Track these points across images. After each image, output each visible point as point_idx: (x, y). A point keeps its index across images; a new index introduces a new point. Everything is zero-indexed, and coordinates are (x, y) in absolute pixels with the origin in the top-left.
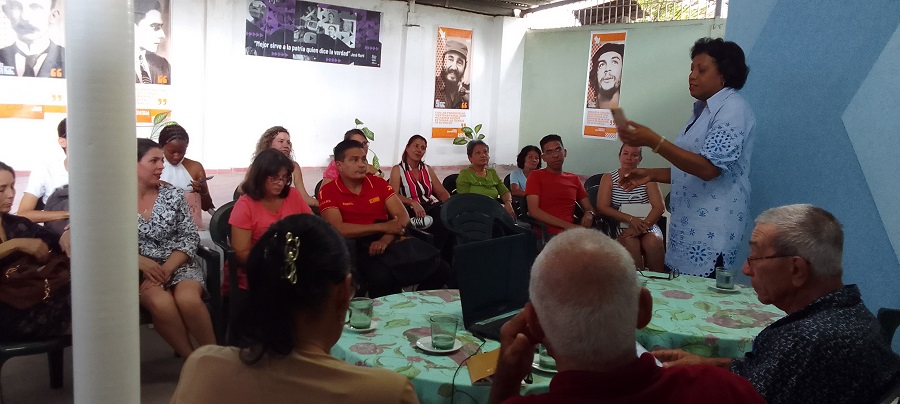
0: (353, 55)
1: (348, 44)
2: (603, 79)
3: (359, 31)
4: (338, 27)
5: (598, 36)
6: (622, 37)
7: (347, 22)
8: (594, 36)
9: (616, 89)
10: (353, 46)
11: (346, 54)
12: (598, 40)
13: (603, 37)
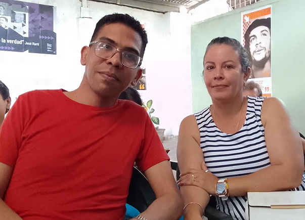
0: (27, 43)
1: (21, 33)
2: (255, 52)
3: (32, 22)
4: (9, 18)
5: (247, 15)
6: (268, 11)
7: (19, 14)
8: (244, 16)
9: (267, 59)
10: (27, 35)
11: (20, 42)
12: (247, 19)
13: (251, 15)
